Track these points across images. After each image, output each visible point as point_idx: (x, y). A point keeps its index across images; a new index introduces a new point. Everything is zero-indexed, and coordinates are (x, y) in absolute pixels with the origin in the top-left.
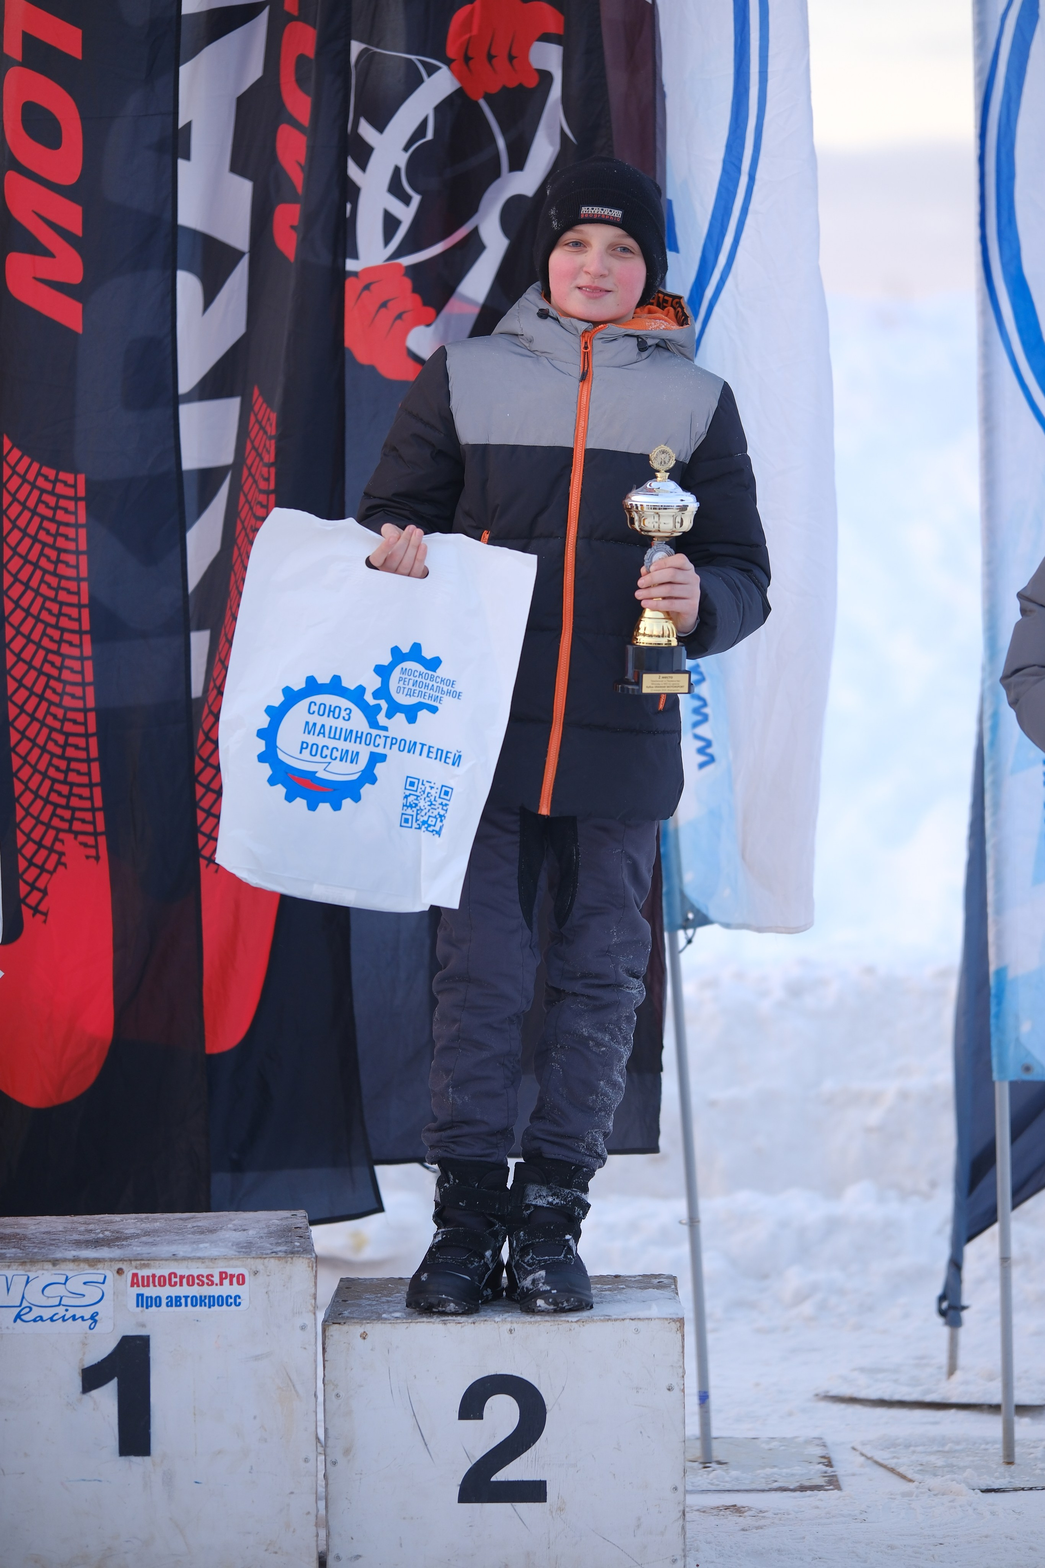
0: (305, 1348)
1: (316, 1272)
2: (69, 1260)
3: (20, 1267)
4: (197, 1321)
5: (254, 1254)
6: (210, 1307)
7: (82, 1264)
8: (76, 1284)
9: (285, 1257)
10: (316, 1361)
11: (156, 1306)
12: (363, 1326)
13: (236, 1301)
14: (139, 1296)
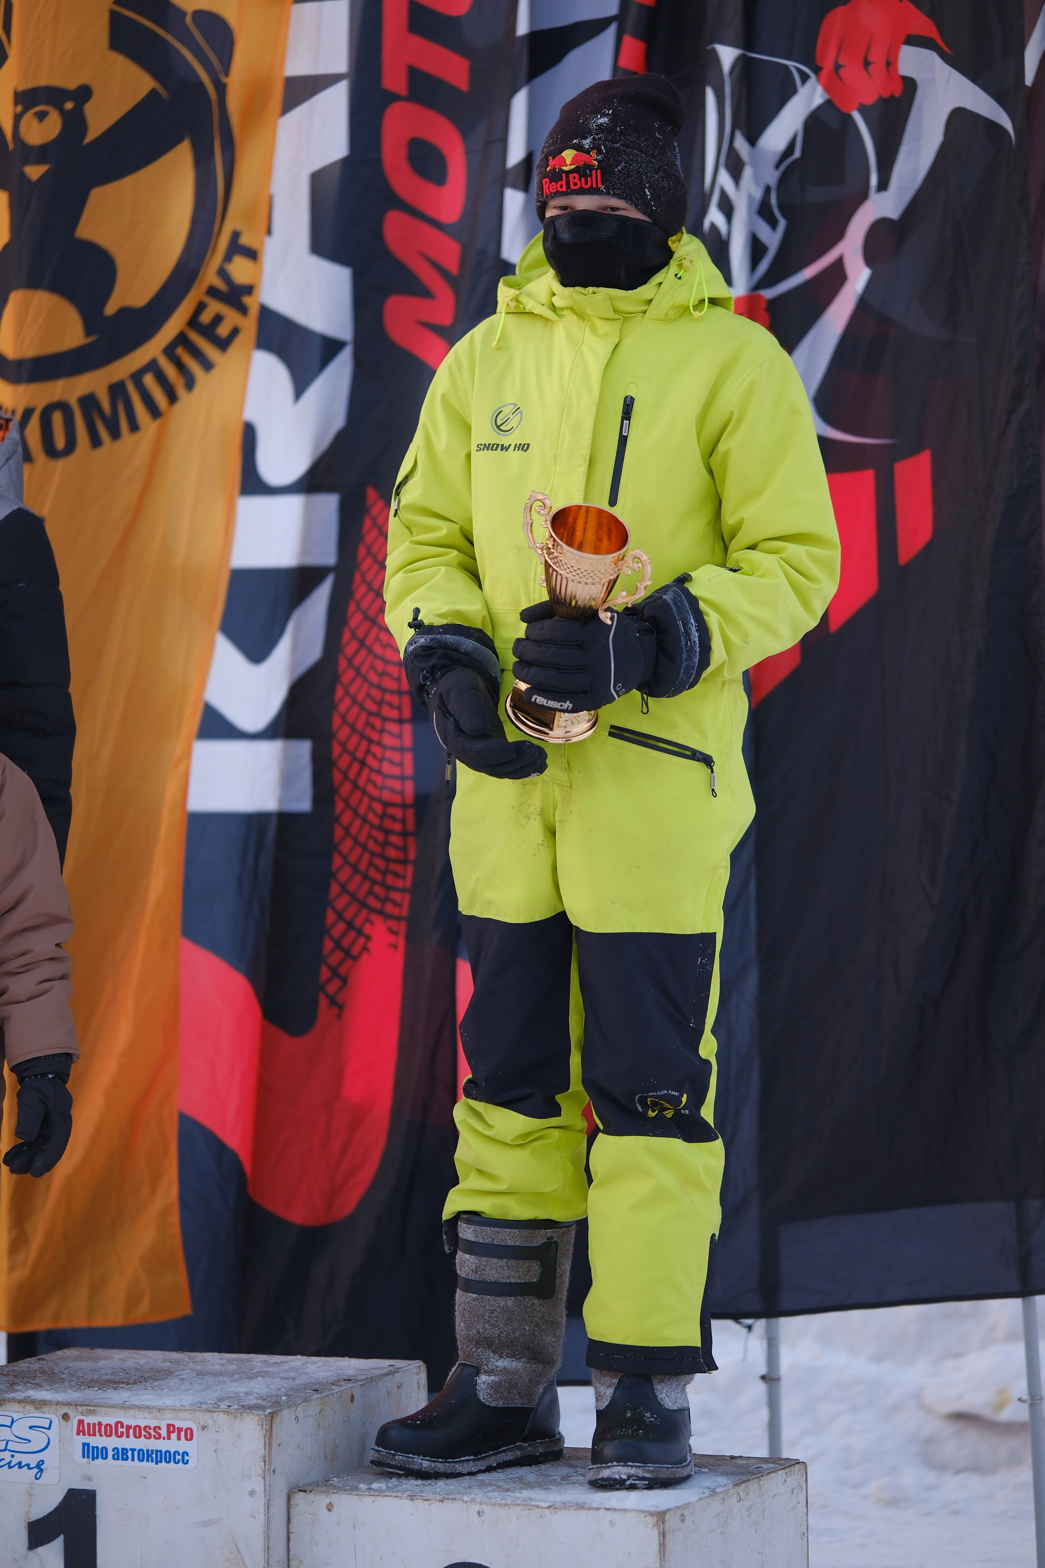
0: (254, 1517)
2: (15, 1401)
4: (144, 1478)
5: (202, 1406)
6: (157, 1463)
7: (28, 1406)
8: (21, 1428)
9: (234, 1412)
11: (103, 1458)
12: (327, 1494)
13: (182, 1458)
14: (85, 1445)
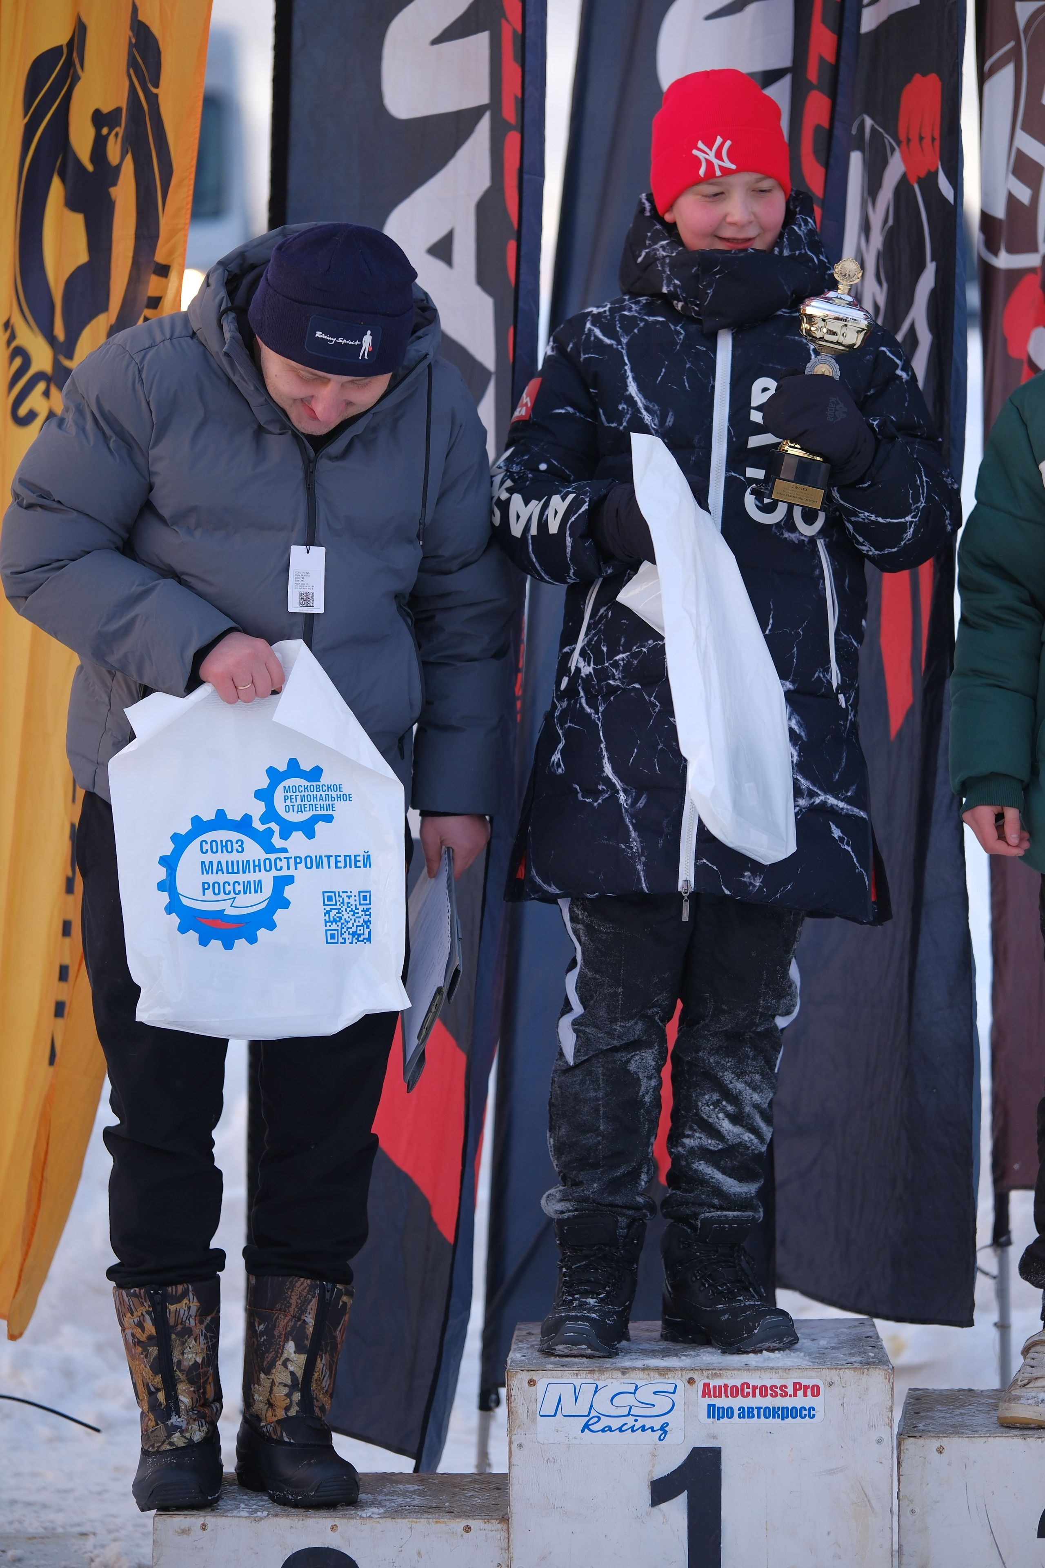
0: (881, 1463)
1: (893, 1384)
2: (639, 1369)
3: (589, 1375)
4: (771, 1433)
5: (828, 1365)
6: (783, 1419)
7: (652, 1373)
8: (645, 1394)
9: (861, 1368)
10: (892, 1476)
11: (728, 1417)
12: (940, 1440)
13: (810, 1413)
14: (711, 1406)
